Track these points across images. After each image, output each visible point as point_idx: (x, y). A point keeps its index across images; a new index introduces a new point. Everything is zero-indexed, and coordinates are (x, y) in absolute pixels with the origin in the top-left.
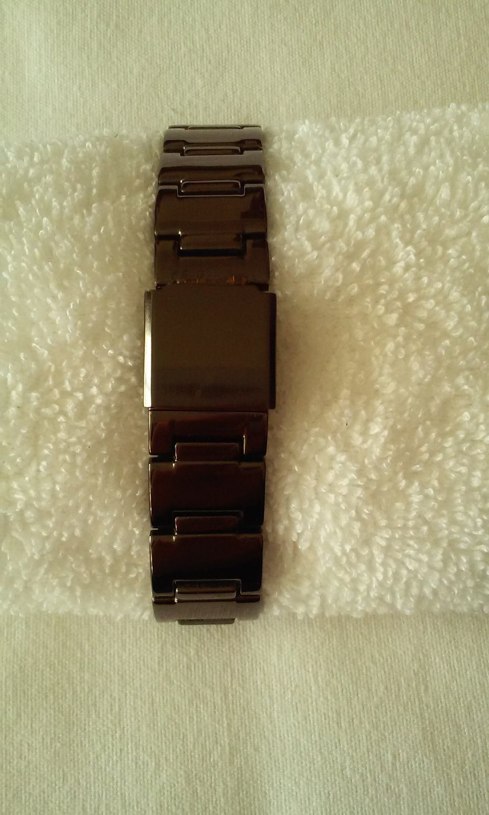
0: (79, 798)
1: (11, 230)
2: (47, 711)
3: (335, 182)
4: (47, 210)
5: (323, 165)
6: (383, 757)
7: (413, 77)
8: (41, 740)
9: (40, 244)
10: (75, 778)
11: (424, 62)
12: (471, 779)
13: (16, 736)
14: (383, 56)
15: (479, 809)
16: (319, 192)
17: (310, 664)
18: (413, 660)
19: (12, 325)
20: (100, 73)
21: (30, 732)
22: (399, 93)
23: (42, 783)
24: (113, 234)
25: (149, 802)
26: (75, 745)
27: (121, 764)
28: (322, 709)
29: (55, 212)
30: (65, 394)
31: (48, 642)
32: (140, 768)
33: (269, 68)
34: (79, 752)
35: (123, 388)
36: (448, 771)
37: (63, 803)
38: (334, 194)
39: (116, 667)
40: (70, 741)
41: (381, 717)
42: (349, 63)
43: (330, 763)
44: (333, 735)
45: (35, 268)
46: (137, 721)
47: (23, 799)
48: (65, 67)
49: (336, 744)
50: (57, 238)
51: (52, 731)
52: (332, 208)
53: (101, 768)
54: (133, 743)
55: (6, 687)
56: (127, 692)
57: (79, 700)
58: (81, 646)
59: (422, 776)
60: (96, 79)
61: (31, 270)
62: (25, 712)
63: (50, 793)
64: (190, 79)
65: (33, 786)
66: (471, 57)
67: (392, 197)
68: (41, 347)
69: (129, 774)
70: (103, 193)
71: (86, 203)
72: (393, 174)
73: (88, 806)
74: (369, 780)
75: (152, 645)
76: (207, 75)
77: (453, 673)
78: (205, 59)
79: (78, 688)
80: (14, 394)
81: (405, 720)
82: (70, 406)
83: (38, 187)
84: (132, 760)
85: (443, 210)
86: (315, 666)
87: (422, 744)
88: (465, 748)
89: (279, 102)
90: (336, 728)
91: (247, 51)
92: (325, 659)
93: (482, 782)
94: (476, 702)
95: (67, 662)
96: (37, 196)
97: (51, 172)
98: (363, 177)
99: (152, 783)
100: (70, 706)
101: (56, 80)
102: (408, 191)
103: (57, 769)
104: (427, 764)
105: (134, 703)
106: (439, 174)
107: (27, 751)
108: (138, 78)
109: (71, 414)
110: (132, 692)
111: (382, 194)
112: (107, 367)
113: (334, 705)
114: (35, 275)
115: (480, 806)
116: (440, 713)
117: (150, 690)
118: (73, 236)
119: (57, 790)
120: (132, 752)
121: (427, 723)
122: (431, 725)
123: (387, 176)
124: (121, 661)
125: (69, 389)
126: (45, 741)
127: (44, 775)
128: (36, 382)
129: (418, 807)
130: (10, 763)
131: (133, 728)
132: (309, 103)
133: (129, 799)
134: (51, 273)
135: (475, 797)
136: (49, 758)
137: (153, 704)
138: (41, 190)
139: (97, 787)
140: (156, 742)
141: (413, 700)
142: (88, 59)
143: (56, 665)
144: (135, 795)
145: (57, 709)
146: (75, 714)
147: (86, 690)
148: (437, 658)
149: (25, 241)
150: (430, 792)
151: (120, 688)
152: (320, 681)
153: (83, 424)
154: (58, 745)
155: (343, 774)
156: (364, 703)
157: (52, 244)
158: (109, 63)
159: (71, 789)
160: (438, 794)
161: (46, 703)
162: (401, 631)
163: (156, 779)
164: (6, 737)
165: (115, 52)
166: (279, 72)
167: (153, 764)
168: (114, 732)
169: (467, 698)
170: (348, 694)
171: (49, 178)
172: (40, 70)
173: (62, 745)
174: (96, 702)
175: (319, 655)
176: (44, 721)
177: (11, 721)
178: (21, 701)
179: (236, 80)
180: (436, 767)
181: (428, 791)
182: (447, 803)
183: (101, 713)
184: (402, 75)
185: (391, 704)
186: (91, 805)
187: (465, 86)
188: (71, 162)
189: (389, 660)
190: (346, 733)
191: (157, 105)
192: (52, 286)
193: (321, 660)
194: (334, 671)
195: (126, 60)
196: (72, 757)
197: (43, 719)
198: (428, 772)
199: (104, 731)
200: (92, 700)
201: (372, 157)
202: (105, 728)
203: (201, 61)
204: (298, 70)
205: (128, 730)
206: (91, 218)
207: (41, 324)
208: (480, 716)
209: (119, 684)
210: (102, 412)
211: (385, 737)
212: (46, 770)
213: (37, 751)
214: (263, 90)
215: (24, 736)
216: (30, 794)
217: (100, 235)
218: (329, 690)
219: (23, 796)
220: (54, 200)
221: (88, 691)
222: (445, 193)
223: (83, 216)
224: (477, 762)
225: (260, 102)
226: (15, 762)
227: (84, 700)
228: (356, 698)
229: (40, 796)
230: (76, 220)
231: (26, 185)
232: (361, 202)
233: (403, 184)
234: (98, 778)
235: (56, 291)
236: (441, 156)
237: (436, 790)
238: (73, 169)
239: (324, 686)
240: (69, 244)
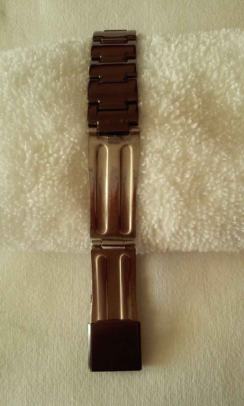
0: (53, 320)
1: (25, 89)
2: (41, 283)
3: (167, 69)
4: (40, 80)
5: (162, 60)
6: (186, 308)
7: (212, 14)
8: (37, 295)
9: (38, 94)
10: (52, 311)
11: (218, 7)
12: (226, 318)
13: (27, 293)
14: (199, 4)
15: (228, 332)
16: (160, 74)
17: (156, 267)
18: (201, 267)
19: (26, 126)
20: (72, 11)
21: (33, 292)
22: (206, 21)
23: (37, 313)
24: (69, 90)
25: (84, 323)
26: (52, 298)
27: (72, 306)
28: (160, 286)
29: (44, 81)
30: (50, 155)
31: (43, 254)
32: (80, 308)
33: (147, 10)
34: (54, 300)
35: (74, 152)
36: (215, 315)
37: (46, 322)
38: (166, 75)
39: (71, 266)
40: (50, 296)
41: (186, 290)
42: (183, 8)
43: (163, 309)
44: (164, 297)
45: (36, 103)
46: (80, 288)
47: (29, 319)
48: (57, 9)
49: (166, 301)
50: (45, 91)
51: (43, 292)
52: (166, 81)
53: (63, 308)
54: (78, 298)
55: (23, 272)
56: (76, 276)
57: (55, 279)
58: (57, 256)
59: (204, 316)
60: (71, 14)
61: (34, 104)
62: (31, 283)
63: (40, 317)
64: (112, 14)
65: (33, 315)
66: (239, 5)
67: (192, 77)
68: (39, 134)
69: (75, 311)
70: (65, 74)
71: (57, 78)
72: (193, 66)
73: (57, 323)
74: (180, 317)
75: (88, 257)
76: (120, 12)
77: (219, 273)
78: (119, 5)
79: (55, 274)
80: (27, 154)
81: (197, 292)
82: (51, 159)
83: (37, 71)
84: (77, 305)
85: (214, 83)
86: (158, 268)
87: (204, 302)
88: (223, 305)
89: (151, 25)
90: (166, 294)
91: (138, 2)
92: (162, 265)
93: (231, 320)
94: (229, 286)
95: (50, 263)
96: (36, 75)
97: (42, 65)
98: (179, 67)
99: (85, 315)
100: (51, 281)
101: (53, 14)
102: (199, 74)
103: (44, 307)
104: (206, 311)
105: (79, 281)
106: (213, 66)
107: (31, 299)
108: (89, 13)
109: (52, 163)
110: (78, 276)
111: (188, 75)
112: (67, 143)
113: (165, 285)
114: (36, 106)
115: (229, 331)
116: (213, 290)
117: (86, 276)
118: (52, 90)
119: (44, 316)
120: (77, 302)
121: (207, 294)
122: (208, 295)
123: (190, 67)
124: (74, 263)
125: (51, 152)
126: (39, 296)
127: (38, 310)
128: (37, 149)
129: (201, 330)
130: (24, 304)
131: (78, 292)
132: (165, 25)
133: (75, 321)
134: (43, 105)
135: (227, 327)
136: (41, 303)
137: (87, 282)
138: (38, 73)
139: (61, 316)
140: (88, 297)
141: (200, 284)
142: (68, 5)
143: (46, 264)
144: (77, 320)
145: (45, 282)
146: (53, 285)
147: (58, 275)
148: (212, 267)
149: (32, 93)
150: (207, 323)
151: (73, 274)
152: (160, 274)
153: (57, 167)
154: (45, 297)
155: (168, 314)
156: (179, 284)
157: (43, 93)
158: (77, 7)
159: (50, 316)
160: (210, 324)
161: (41, 280)
162: (197, 255)
163: (87, 313)
164: (22, 293)
165: (79, 2)
166: (152, 11)
167: (86, 307)
168: (69, 293)
169: (225, 284)
170: (172, 280)
171: (41, 68)
172: (46, 10)
173: (47, 297)
174: (62, 280)
175: (160, 264)
176: (40, 287)
177: (25, 286)
178: (30, 278)
179: (133, 15)
180: (210, 313)
181: (206, 323)
182: (214, 329)
183: (64, 284)
184: (207, 13)
185: (191, 285)
186: (58, 323)
187: (235, 18)
188: (51, 60)
189: (191, 267)
190: (170, 297)
191: (97, 25)
192: (43, 110)
193: (161, 266)
194: (166, 270)
195: (84, 6)
196: (51, 303)
197: (39, 286)
198: (206, 315)
199: (65, 292)
200: (60, 279)
201: (184, 57)
202: (66, 291)
203: (117, 6)
204: (160, 11)
205: (76, 292)
206: (60, 83)
207: (39, 125)
208: (230, 292)
209: (73, 273)
210: (65, 163)
211: (188, 299)
212: (39, 308)
213: (36, 300)
214: (145, 19)
215: (30, 293)
216: (32, 318)
217: (63, 90)
218: (164, 279)
219: (29, 318)
220: (43, 76)
221: (59, 275)
222: (215, 75)
223: (56, 82)
224: (228, 311)
225: (143, 24)
226: (26, 304)
227: (57, 279)
228: (175, 282)
229: (36, 319)
230: (53, 84)
231: (31, 70)
232: (178, 79)
233: (197, 71)
234: (61, 312)
235: (44, 113)
236: (215, 57)
237: (210, 322)
238: (51, 63)
239: (162, 277)
240: (50, 93)
